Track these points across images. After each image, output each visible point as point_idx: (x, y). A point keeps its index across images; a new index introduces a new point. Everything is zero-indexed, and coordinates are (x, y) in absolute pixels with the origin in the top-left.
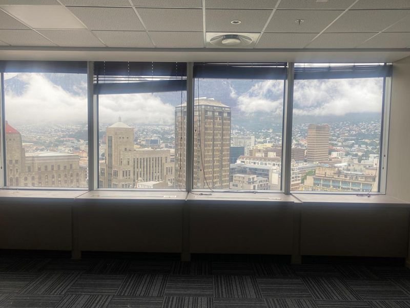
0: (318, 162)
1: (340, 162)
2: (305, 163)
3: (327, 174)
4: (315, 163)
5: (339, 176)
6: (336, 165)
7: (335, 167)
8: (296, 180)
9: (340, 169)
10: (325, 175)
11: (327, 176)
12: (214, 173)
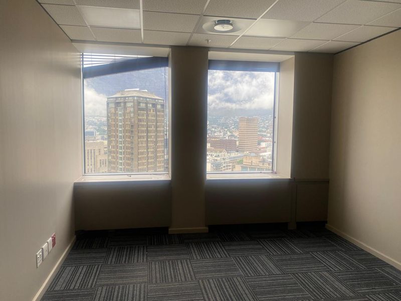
0: (248, 152)
1: (266, 152)
2: (236, 153)
3: (253, 162)
4: (245, 152)
5: (263, 164)
6: (261, 154)
7: (260, 156)
8: (227, 169)
9: (264, 157)
10: (252, 163)
11: (253, 164)
12: (148, 165)
